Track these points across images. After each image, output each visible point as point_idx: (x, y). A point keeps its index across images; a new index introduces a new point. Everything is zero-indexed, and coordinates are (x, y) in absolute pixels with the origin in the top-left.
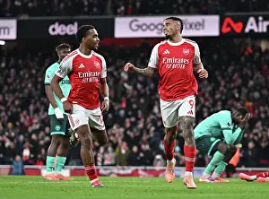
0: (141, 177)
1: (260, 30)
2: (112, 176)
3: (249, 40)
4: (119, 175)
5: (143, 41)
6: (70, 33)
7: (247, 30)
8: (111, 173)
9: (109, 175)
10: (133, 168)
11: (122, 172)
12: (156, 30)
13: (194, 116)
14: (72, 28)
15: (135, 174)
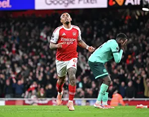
0: (54, 105)
1: (136, 4)
2: (34, 105)
3: (128, 10)
4: (39, 104)
5: (54, 12)
6: (4, 7)
7: (126, 4)
8: (34, 103)
9: (32, 104)
10: (49, 99)
11: (40, 102)
12: (63, 4)
13: (76, 68)
14: (6, 3)
15: (50, 103)
